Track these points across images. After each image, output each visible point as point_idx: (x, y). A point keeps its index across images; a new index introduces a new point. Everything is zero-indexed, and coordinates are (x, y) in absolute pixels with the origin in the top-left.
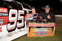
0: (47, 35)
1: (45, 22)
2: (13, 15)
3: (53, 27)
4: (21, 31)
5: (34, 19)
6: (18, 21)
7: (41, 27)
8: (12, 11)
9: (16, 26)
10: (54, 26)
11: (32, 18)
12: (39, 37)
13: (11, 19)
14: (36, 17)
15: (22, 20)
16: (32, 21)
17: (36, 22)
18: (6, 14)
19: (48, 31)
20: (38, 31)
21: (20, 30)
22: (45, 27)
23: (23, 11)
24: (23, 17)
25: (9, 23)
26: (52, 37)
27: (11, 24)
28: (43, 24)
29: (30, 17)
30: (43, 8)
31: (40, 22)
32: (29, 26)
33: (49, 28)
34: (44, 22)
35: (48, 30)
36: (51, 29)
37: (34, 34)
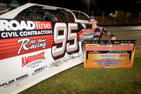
0: (119, 65)
1: (115, 42)
2: (61, 33)
3: (130, 52)
4: (73, 57)
5: (94, 37)
6: (67, 42)
7: (108, 52)
8: (59, 26)
9: (66, 50)
10: (132, 50)
11: (91, 37)
12: (104, 69)
13: (57, 38)
14: (98, 34)
15: (74, 40)
16: (91, 41)
17: (99, 42)
18: (49, 32)
19: (121, 58)
20: (101, 58)
21: (72, 55)
22: (115, 52)
23: (76, 25)
24: (75, 34)
25: (54, 45)
26: (129, 69)
27: (57, 47)
28: (111, 46)
29: (87, 35)
30: (111, 14)
31: (106, 42)
32: (86, 50)
33: (123, 54)
34: (113, 42)
35: (121, 56)
36: (126, 54)
37: (96, 64)
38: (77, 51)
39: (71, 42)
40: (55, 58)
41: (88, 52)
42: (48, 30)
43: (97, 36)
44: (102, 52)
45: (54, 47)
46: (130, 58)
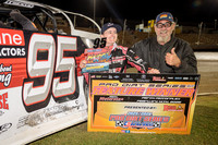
0: (162, 129)
1: (155, 79)
3: (186, 101)
4: (66, 109)
5: (111, 67)
6: (55, 75)
7: (140, 98)
9: (51, 93)
10: (190, 96)
12: (132, 135)
13: (35, 67)
14: (120, 60)
16: (104, 76)
17: (121, 77)
18: (18, 52)
19: (166, 113)
22: (156, 100)
23: (74, 41)
26: (184, 136)
27: (34, 86)
28: (146, 86)
30: (141, 26)
31: (136, 78)
32: (95, 93)
33: (172, 104)
34: (150, 78)
35: (166, 108)
36: (178, 104)
37: (113, 123)
38: (75, 95)
39: (63, 76)
40: (30, 108)
41: (97, 98)
42: (16, 47)
43: (117, 65)
44: (126, 99)
45: (28, 85)
46: (186, 113)
